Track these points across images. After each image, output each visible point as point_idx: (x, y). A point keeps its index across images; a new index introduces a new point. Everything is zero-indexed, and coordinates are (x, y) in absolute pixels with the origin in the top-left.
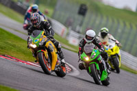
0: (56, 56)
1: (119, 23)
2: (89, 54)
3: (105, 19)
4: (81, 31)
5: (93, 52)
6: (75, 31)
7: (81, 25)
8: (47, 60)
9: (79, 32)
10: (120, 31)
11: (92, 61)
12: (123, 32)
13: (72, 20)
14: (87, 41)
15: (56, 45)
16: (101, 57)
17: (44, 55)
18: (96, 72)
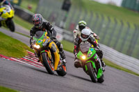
0: (58, 56)
1: (103, 18)
2: (86, 53)
3: (89, 14)
4: (65, 26)
5: (90, 51)
6: (58, 26)
7: (64, 20)
8: (51, 60)
9: (62, 28)
10: (104, 26)
11: (89, 60)
12: (107, 27)
13: (55, 15)
14: (82, 39)
15: (59, 45)
16: (97, 55)
18: (92, 71)
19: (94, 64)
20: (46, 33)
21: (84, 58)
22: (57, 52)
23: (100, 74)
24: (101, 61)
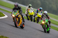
0: (21, 21)
2: (44, 21)
17: (17, 20)
18: (45, 28)
19: (46, 26)
20: (18, 11)
21: (43, 23)
22: (21, 19)
23: (48, 30)
24: (50, 25)
